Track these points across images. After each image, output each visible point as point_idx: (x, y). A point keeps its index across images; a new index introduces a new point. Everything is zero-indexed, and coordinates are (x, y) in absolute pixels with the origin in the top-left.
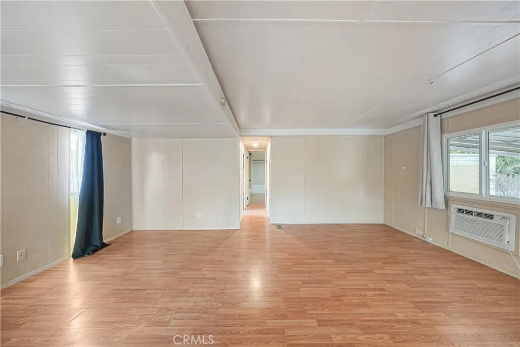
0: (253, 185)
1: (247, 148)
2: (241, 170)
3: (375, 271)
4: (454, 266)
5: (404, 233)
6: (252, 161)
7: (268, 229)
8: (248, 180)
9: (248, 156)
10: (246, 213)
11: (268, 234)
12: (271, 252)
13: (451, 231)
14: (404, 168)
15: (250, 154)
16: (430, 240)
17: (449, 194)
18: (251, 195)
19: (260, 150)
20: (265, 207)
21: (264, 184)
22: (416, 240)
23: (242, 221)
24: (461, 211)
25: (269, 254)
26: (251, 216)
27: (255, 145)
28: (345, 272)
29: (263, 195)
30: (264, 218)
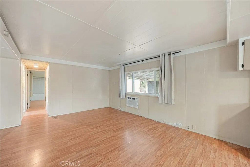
0: (33, 95)
1: (27, 68)
2: (21, 83)
3: (103, 125)
4: (127, 116)
5: (115, 109)
6: (32, 78)
7: (47, 120)
8: (29, 91)
9: (29, 73)
10: (26, 114)
11: (47, 123)
12: (49, 132)
13: (127, 105)
14: (115, 84)
15: (30, 72)
16: (122, 110)
17: (126, 93)
18: (31, 102)
19: (40, 70)
20: (45, 108)
21: (44, 93)
22: (118, 111)
23: (22, 120)
24: (129, 98)
25: (48, 133)
26: (31, 115)
27: (36, 66)
28: (91, 129)
29: (43, 101)
30: (43, 115)
